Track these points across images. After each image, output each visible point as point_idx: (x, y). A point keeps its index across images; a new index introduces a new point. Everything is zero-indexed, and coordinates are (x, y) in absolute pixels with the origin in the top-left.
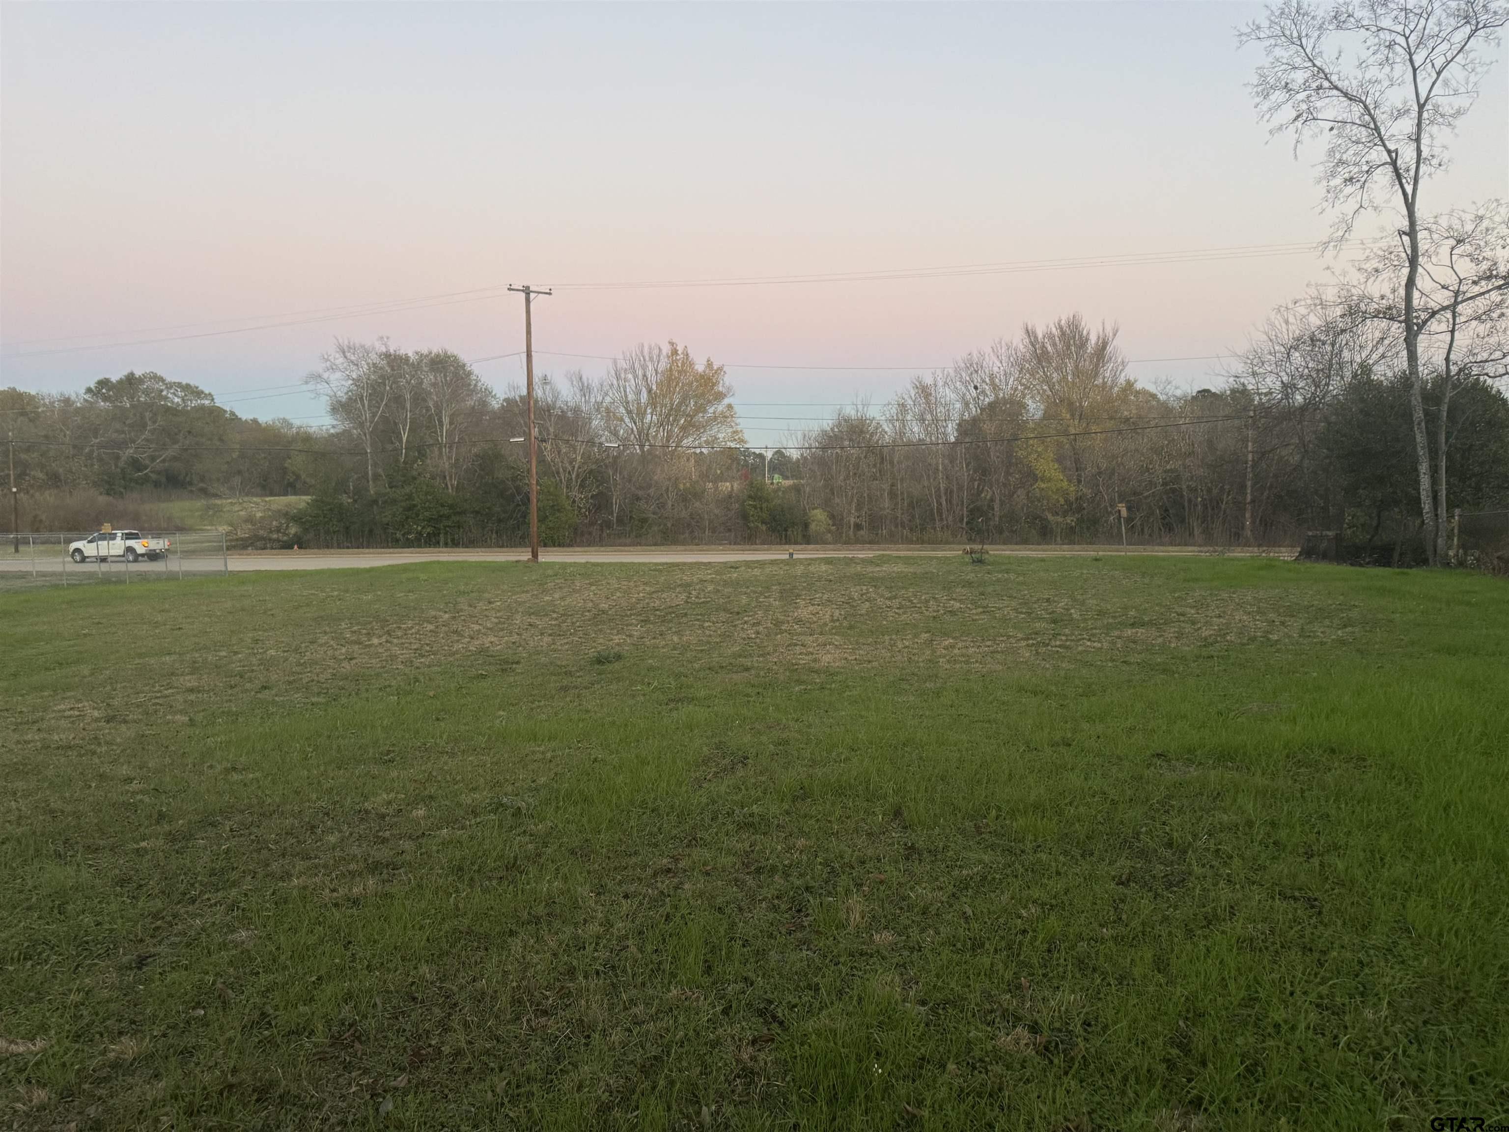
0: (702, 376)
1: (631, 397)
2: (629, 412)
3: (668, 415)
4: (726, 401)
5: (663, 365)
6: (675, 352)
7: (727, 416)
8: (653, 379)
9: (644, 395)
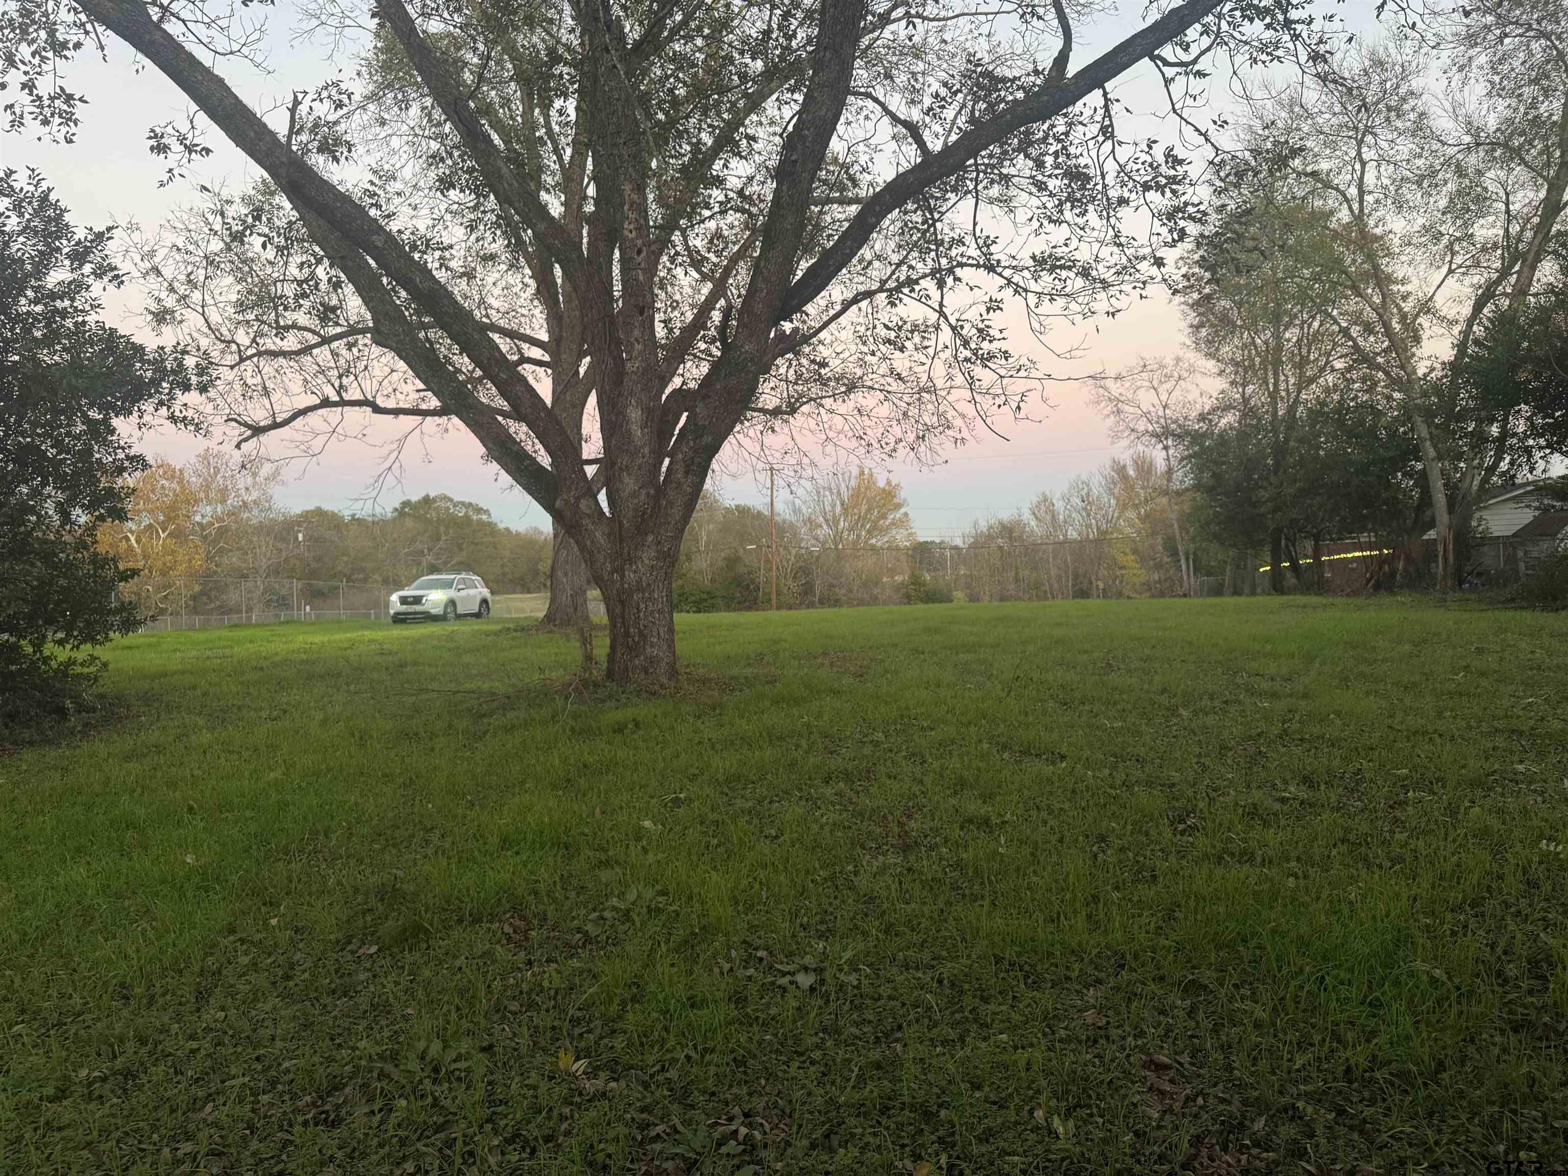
0: (884, 490)
1: (828, 508)
2: (827, 521)
3: (857, 521)
4: (903, 510)
5: (853, 483)
6: (862, 473)
7: (903, 522)
8: (846, 496)
9: (838, 509)
